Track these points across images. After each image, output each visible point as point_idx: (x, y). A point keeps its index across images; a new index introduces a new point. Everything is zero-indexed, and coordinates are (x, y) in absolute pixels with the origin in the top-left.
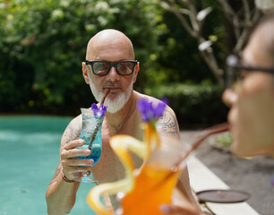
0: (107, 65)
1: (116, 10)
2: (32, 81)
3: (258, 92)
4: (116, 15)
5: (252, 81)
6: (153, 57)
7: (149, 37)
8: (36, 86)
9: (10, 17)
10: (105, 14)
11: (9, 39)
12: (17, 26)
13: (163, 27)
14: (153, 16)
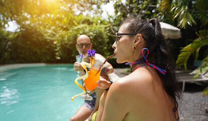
0: (82, 45)
1: (95, 35)
2: (71, 54)
3: (125, 41)
4: (95, 36)
5: (124, 38)
6: (105, 48)
7: (104, 42)
8: (73, 55)
9: (66, 37)
10: (92, 36)
11: (66, 42)
12: (67, 38)
13: (108, 39)
14: (105, 36)
